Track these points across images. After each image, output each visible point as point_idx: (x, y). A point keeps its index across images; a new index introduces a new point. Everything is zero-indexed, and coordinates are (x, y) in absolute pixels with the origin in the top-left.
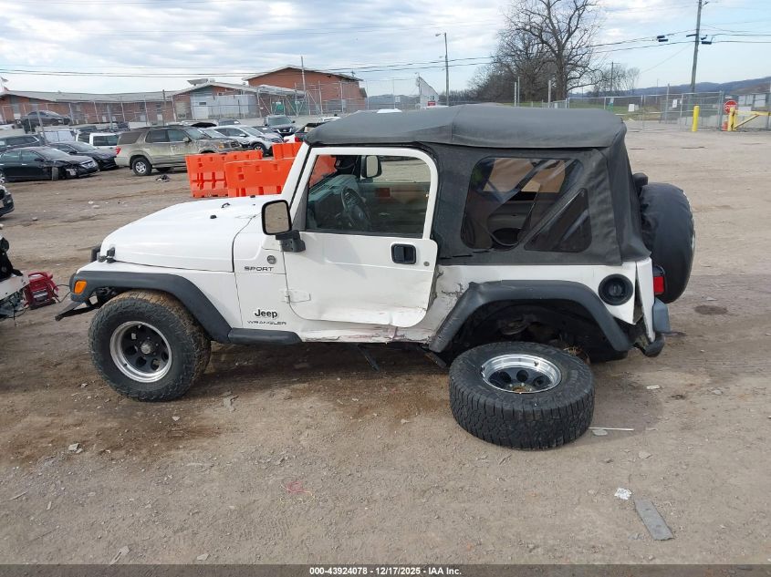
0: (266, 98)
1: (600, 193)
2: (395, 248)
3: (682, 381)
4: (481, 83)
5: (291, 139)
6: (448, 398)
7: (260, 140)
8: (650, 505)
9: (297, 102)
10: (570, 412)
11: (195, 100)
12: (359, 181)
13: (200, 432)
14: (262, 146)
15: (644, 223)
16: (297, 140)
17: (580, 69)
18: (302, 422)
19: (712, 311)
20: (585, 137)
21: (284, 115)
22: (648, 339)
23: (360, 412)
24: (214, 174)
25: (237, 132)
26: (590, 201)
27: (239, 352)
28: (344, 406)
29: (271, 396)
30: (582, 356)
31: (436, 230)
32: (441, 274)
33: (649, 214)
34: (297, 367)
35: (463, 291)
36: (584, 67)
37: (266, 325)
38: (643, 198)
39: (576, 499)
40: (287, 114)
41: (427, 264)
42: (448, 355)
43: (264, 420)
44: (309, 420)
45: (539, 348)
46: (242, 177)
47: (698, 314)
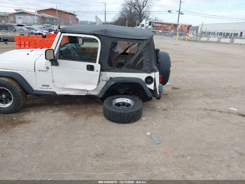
0: (43, 18)
1: (146, 53)
2: (88, 66)
3: (166, 106)
4: (116, 20)
5: (53, 33)
6: (103, 111)
7: (41, 32)
8: (155, 136)
9: (55, 21)
10: (136, 113)
11: (17, 17)
12: (76, 46)
13: (23, 122)
14: (42, 34)
15: (158, 62)
16: (54, 33)
17: (146, 18)
18: (57, 119)
19: (176, 88)
20: (143, 36)
21: (50, 25)
22: (157, 94)
23: (76, 116)
24: (25, 42)
25: (33, 29)
26: (143, 55)
27: (36, 99)
28: (71, 114)
29: (47, 112)
30: (140, 99)
31: (100, 61)
32: (101, 75)
33: (159, 60)
34: (55, 103)
35: (108, 80)
36: (147, 18)
37: (45, 89)
38: (158, 55)
39: (136, 135)
40: (51, 24)
41: (97, 71)
42: (103, 99)
43: (45, 118)
44: (59, 118)
45: (128, 96)
46: (35, 44)
47: (172, 89)
